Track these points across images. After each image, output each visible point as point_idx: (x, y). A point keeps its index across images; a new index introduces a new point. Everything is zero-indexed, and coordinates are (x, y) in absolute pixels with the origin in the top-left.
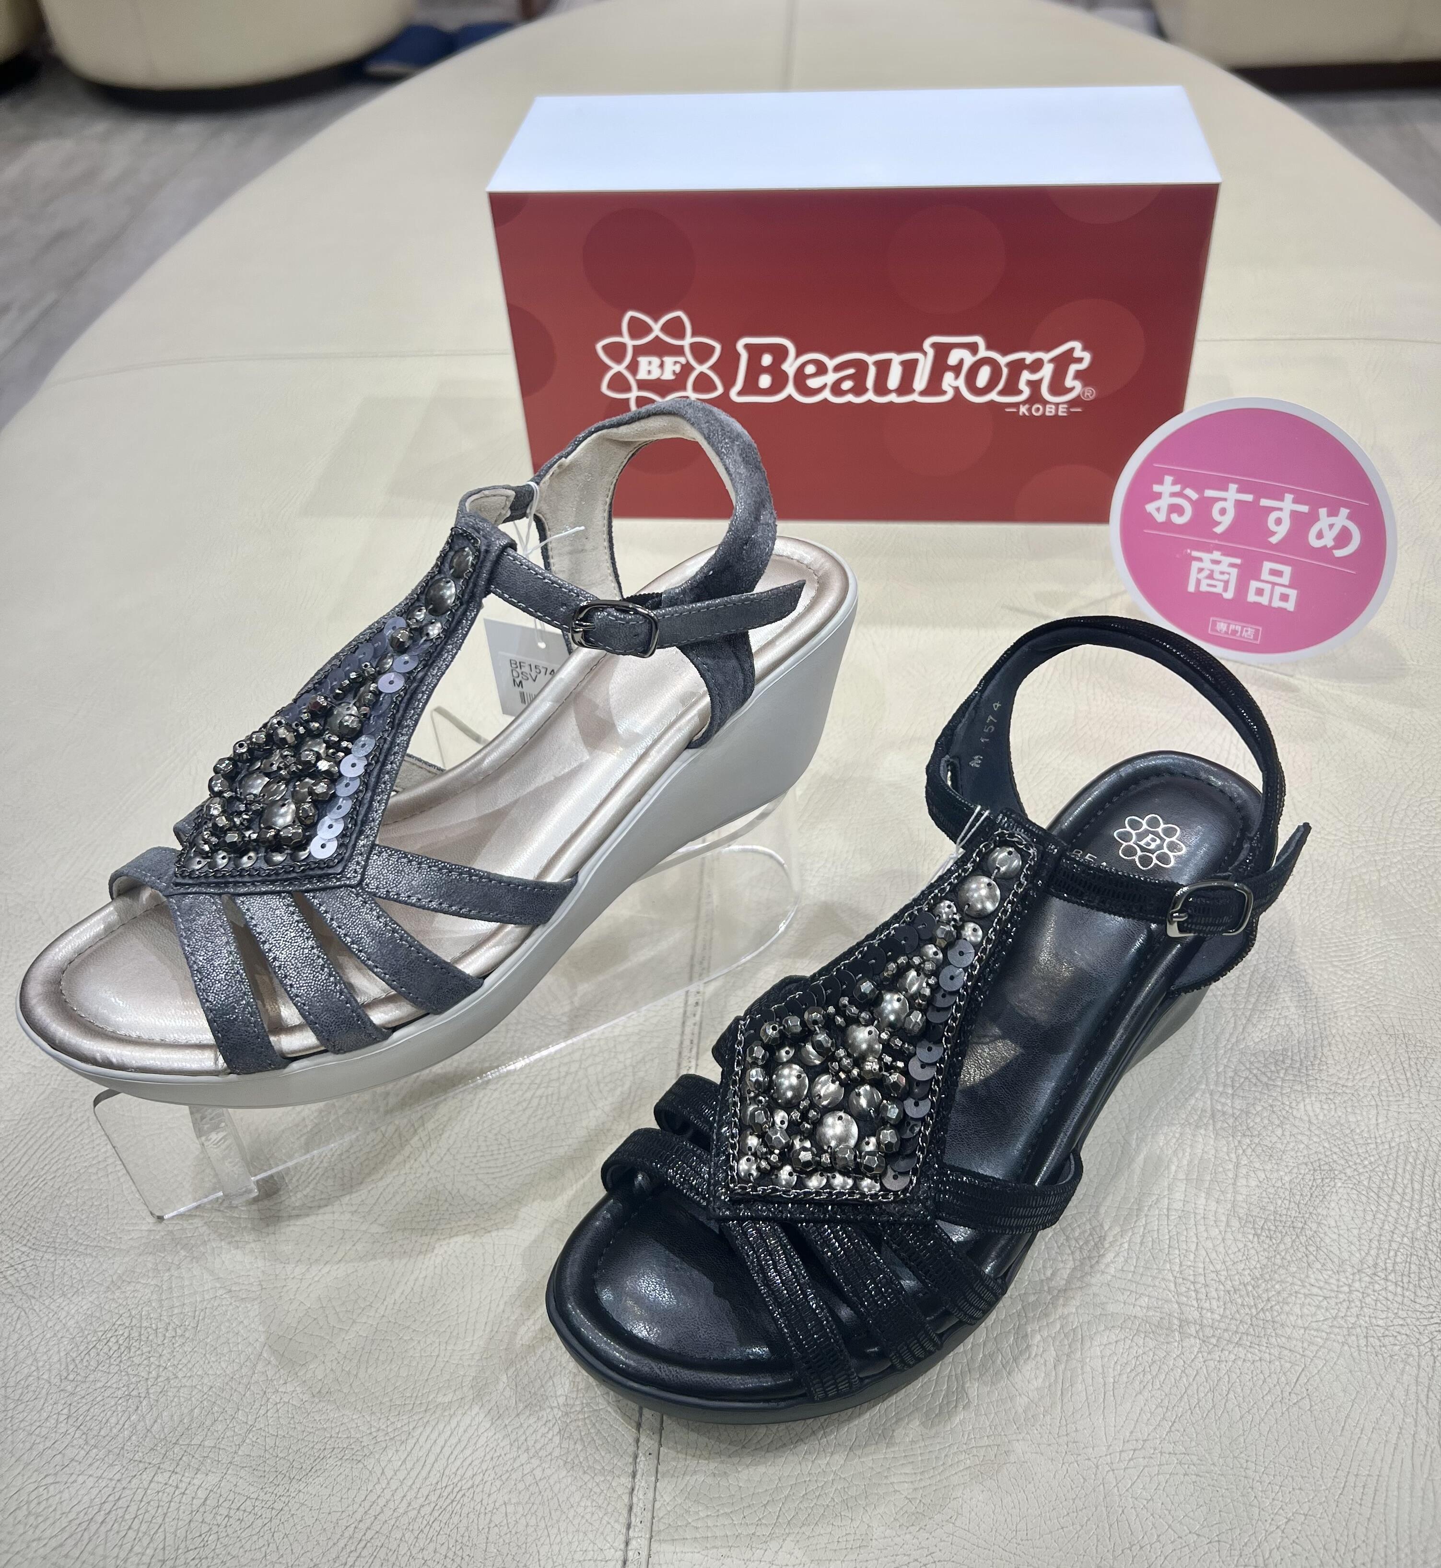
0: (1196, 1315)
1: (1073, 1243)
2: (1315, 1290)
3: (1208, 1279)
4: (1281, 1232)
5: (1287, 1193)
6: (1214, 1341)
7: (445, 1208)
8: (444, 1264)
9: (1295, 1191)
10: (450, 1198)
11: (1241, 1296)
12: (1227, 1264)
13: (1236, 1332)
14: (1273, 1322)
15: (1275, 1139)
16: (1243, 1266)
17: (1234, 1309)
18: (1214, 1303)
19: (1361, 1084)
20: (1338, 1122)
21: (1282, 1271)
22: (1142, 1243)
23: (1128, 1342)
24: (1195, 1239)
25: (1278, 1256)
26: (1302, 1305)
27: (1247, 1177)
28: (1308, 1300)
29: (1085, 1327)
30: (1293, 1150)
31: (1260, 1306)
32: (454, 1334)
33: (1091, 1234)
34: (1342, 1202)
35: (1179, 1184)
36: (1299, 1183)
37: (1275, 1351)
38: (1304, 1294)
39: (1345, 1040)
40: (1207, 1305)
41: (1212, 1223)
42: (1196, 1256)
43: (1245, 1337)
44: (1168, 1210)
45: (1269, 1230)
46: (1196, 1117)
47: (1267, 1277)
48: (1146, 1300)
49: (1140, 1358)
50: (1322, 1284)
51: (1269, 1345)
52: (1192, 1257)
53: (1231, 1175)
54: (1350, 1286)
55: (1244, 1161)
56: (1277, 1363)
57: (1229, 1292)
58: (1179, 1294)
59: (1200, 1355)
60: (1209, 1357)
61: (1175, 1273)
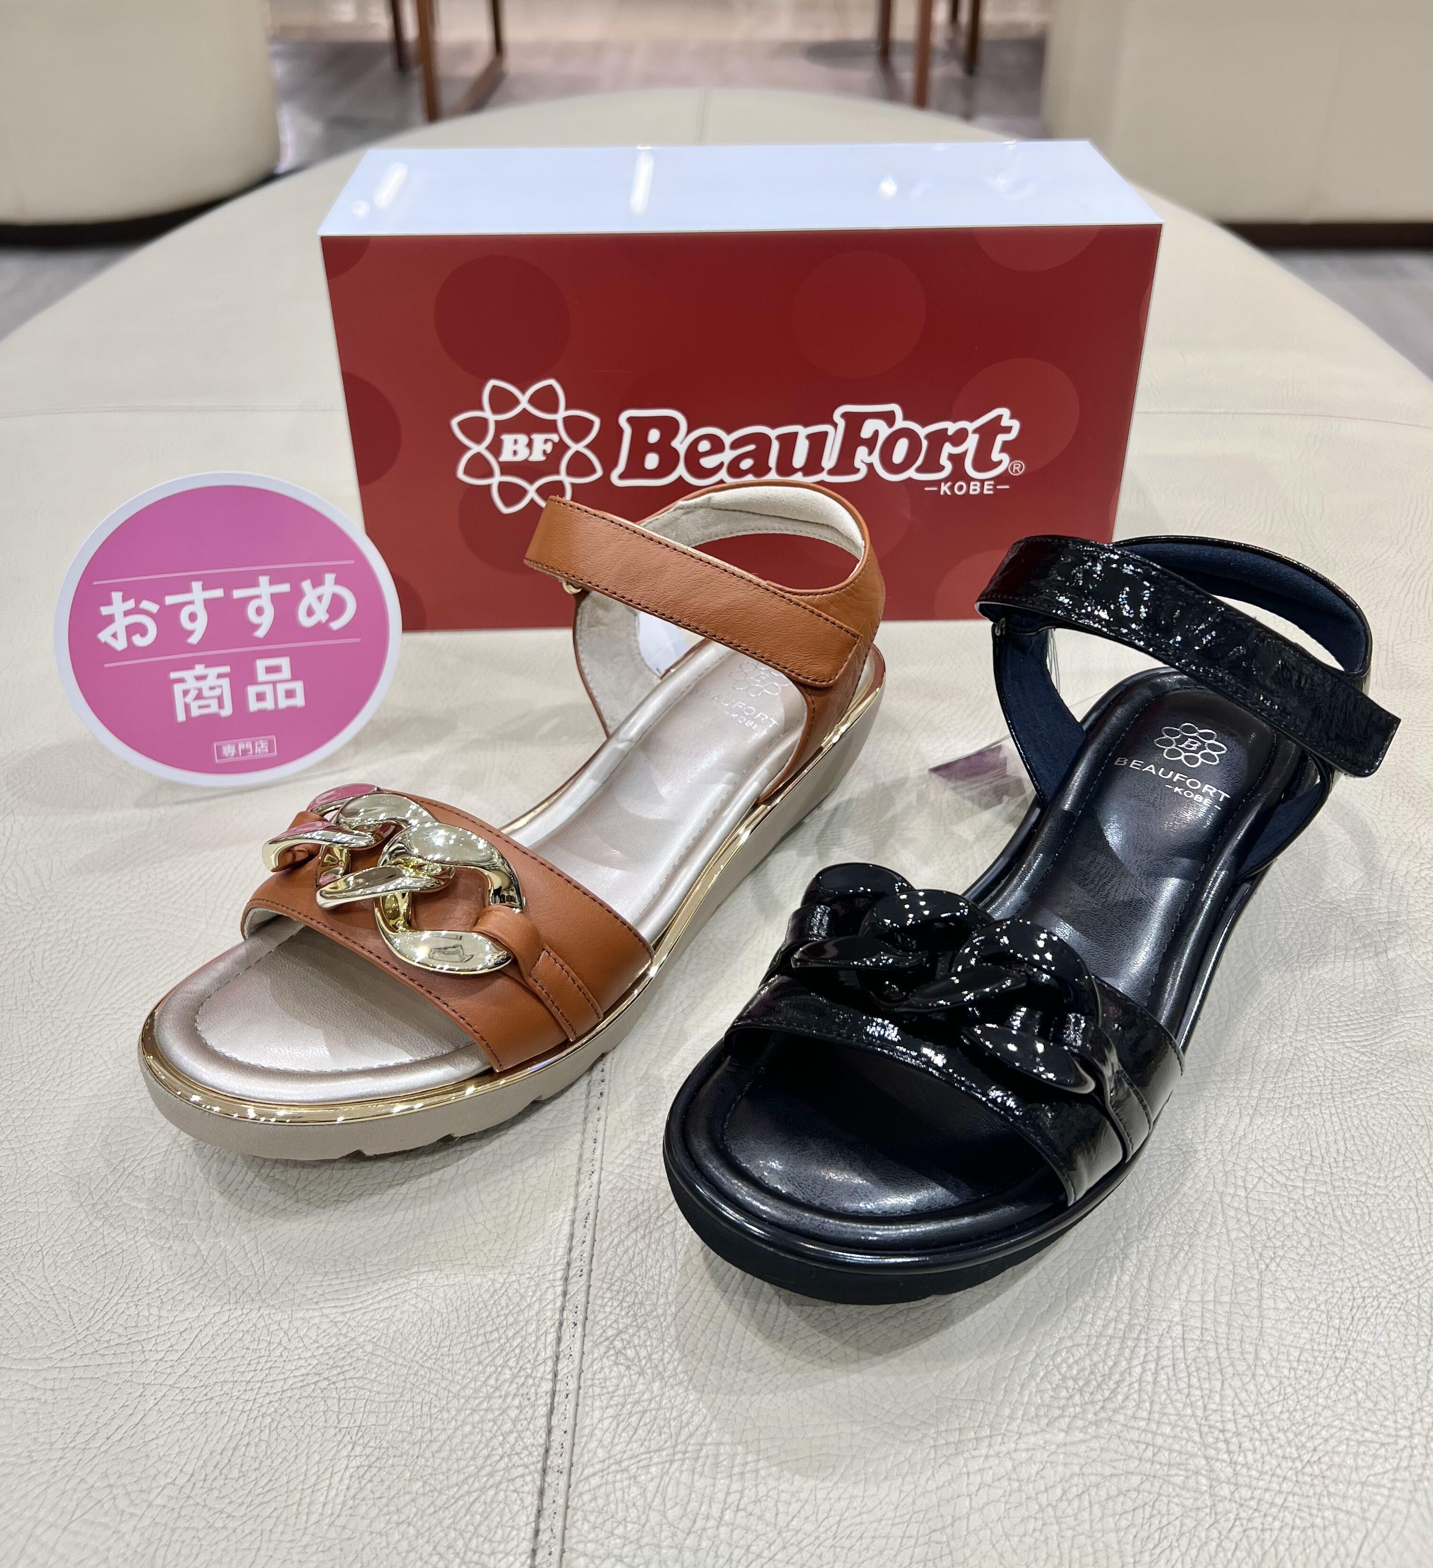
0: (1229, 1470)
1: (1070, 1383)
2: (1368, 1435)
3: (1240, 1426)
4: (1321, 1365)
5: (1324, 1316)
6: (1253, 1504)
7: (278, 1353)
8: (274, 1425)
9: (1333, 1314)
10: (285, 1341)
11: (1281, 1446)
12: (1262, 1406)
13: (1280, 1492)
14: (1324, 1477)
15: (1302, 1251)
16: (1279, 1409)
17: (1274, 1462)
18: (1249, 1454)
19: (1395, 1184)
20: (1374, 1230)
21: (1328, 1413)
22: (1155, 1382)
23: (1148, 1509)
24: (1219, 1376)
25: (1321, 1395)
26: (1356, 1455)
27: (1274, 1297)
28: (1361, 1449)
29: (1093, 1491)
30: (1325, 1263)
31: (1306, 1458)
32: (283, 1518)
33: (1092, 1373)
34: (1390, 1326)
35: (1194, 1307)
36: (1336, 1304)
37: (1328, 1514)
38: (1357, 1441)
39: (1370, 1132)
40: (1241, 1459)
41: (1238, 1356)
42: (1222, 1397)
43: (1290, 1498)
44: (1183, 1339)
45: (1307, 1362)
46: (1206, 1226)
47: (1310, 1420)
48: (1167, 1454)
49: (1164, 1530)
50: (1376, 1427)
51: (1320, 1507)
52: (1217, 1398)
53: (1254, 1294)
54: (1410, 1428)
55: (1268, 1278)
56: (1333, 1529)
57: (1266, 1441)
58: (1206, 1446)
59: (1238, 1523)
60: (1250, 1525)
61: (1199, 1419)
